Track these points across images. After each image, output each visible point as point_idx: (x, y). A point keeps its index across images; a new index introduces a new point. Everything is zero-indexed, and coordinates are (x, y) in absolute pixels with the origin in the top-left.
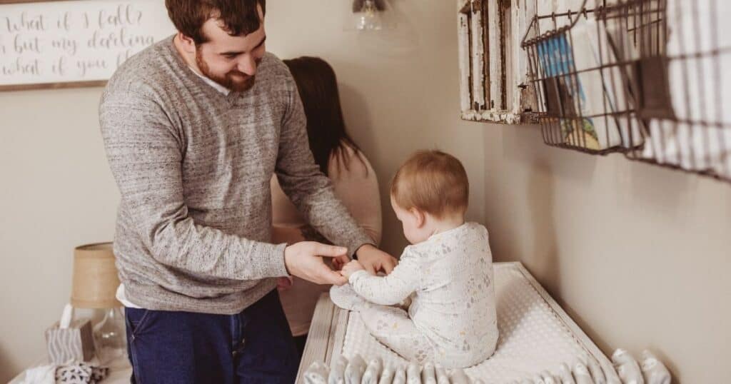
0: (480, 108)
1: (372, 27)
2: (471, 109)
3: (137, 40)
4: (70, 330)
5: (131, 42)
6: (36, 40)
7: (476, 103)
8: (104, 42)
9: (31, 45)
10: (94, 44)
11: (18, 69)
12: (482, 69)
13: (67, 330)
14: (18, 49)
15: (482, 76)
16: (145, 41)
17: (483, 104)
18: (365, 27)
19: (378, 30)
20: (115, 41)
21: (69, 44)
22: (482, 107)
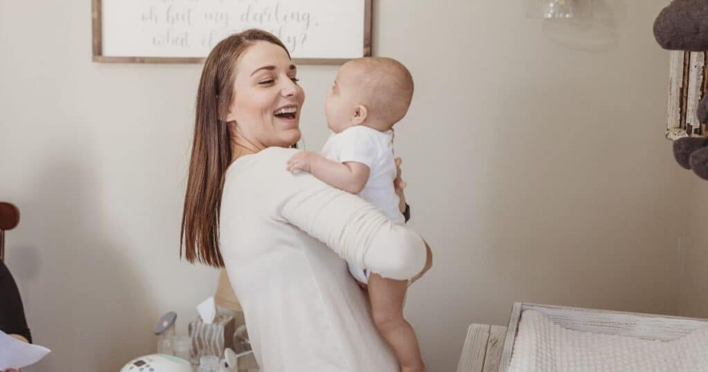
0: (693, 131)
1: (561, 15)
2: (680, 127)
3: (292, 16)
4: (214, 326)
5: (285, 17)
6: (189, 11)
7: (689, 124)
8: (258, 17)
9: (183, 17)
10: (247, 19)
11: (168, 40)
12: (700, 85)
13: (212, 325)
14: (170, 20)
15: (700, 93)
16: (301, 17)
17: (698, 127)
18: (554, 15)
19: (569, 18)
20: (270, 16)
21: (222, 17)
22: (696, 130)
